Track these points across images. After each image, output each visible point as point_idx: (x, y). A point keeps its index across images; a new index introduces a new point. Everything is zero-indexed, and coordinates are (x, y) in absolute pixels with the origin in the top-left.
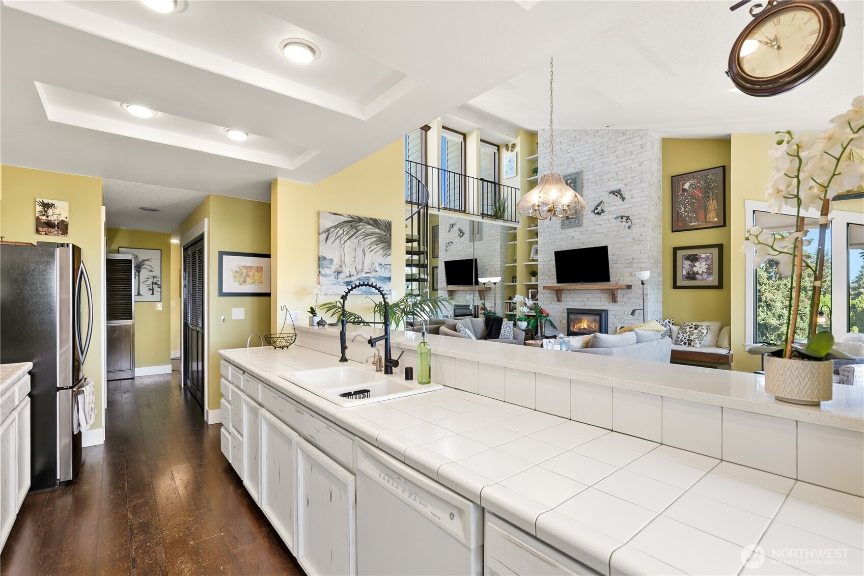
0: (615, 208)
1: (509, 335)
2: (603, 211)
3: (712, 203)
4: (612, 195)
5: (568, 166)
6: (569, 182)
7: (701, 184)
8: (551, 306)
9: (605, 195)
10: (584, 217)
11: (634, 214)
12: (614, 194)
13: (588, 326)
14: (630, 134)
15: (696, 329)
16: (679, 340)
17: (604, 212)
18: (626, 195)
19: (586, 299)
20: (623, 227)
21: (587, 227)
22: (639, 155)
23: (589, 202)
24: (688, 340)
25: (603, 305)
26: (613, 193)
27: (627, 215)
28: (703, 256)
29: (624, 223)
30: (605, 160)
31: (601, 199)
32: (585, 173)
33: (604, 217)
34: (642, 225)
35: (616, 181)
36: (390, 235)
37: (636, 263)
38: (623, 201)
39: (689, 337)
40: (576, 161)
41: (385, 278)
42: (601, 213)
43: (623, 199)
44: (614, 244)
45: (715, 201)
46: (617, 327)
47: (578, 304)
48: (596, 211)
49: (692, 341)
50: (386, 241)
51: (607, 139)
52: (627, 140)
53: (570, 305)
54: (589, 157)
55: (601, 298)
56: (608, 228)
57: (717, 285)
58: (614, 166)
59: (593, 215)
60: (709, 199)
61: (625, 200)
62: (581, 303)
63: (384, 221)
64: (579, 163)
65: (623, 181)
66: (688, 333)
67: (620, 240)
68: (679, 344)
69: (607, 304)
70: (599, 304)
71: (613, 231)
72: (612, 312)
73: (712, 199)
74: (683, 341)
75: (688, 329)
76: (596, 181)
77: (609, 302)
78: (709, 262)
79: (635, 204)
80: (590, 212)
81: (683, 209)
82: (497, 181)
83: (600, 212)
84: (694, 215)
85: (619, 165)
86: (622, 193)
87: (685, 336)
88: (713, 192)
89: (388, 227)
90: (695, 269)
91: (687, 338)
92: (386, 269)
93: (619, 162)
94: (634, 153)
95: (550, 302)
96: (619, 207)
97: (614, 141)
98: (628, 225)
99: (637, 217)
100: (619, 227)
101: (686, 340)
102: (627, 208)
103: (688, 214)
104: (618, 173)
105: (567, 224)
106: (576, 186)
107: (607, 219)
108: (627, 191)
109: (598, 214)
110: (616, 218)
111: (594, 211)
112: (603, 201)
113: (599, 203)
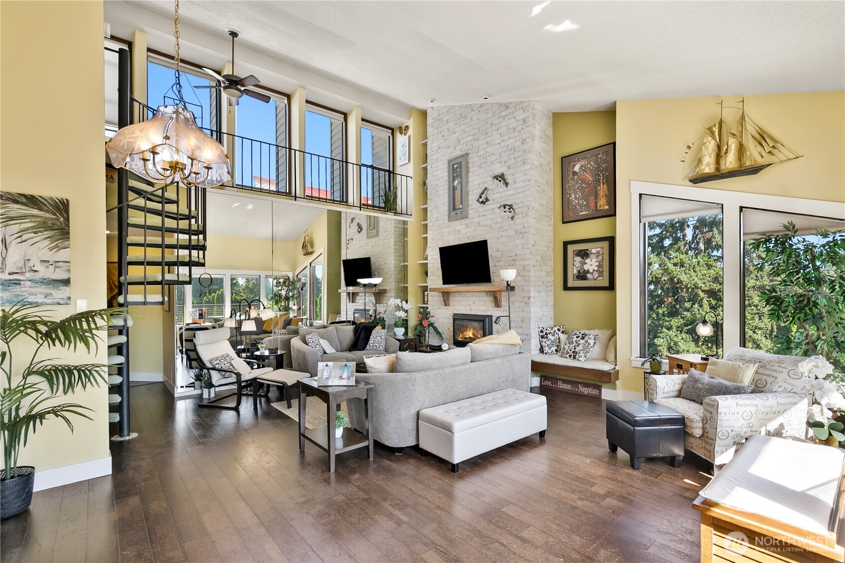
0: (498, 195)
1: (379, 346)
2: (487, 200)
3: (603, 188)
4: (496, 181)
5: (455, 148)
6: (455, 166)
7: (591, 165)
8: (440, 311)
9: (489, 181)
10: (470, 207)
11: (517, 202)
12: (497, 179)
13: (473, 334)
14: (513, 107)
15: (583, 338)
16: (565, 351)
18: (509, 179)
19: (471, 303)
20: (506, 217)
21: (472, 218)
22: (522, 132)
23: (474, 189)
24: (574, 352)
25: (488, 310)
26: (496, 177)
27: (509, 203)
28: (594, 251)
29: (508, 213)
30: (488, 140)
31: (485, 186)
32: (470, 156)
33: (488, 206)
34: (524, 215)
35: (499, 164)
36: (67, 219)
37: (519, 261)
38: (507, 187)
40: (462, 142)
41: (55, 280)
42: (485, 202)
43: (507, 184)
44: (498, 239)
45: (606, 185)
47: (464, 308)
48: (481, 200)
49: (577, 353)
50: (56, 227)
51: (491, 114)
52: (510, 114)
53: (458, 310)
54: (474, 137)
55: (485, 302)
56: (492, 220)
57: (608, 285)
58: (498, 146)
59: (478, 204)
60: (600, 182)
61: (508, 186)
62: (467, 308)
63: (51, 198)
64: (465, 145)
65: (507, 164)
66: (575, 344)
67: (503, 233)
68: (564, 357)
69: (491, 308)
70: (483, 308)
71: (497, 223)
73: (603, 182)
74: (568, 353)
75: (575, 339)
76: (481, 164)
77: (494, 307)
78: (600, 258)
79: (519, 190)
80: (475, 201)
81: (573, 196)
82: (391, 169)
83: (484, 201)
84: (585, 203)
85: (502, 144)
86: (506, 177)
87: (571, 347)
88: (603, 174)
89: (62, 207)
90: (586, 267)
91: (573, 350)
92: (56, 267)
93: (502, 141)
94: (517, 129)
95: (439, 306)
96: (503, 195)
97: (498, 116)
98: (511, 215)
99: (520, 205)
100: (503, 218)
101: (571, 352)
102: (511, 195)
103: (579, 201)
104: (501, 154)
105: (454, 216)
106: (462, 171)
107: (491, 209)
108: (510, 175)
109: (482, 203)
110: (499, 208)
111: (478, 200)
112: (487, 188)
113: (484, 191)
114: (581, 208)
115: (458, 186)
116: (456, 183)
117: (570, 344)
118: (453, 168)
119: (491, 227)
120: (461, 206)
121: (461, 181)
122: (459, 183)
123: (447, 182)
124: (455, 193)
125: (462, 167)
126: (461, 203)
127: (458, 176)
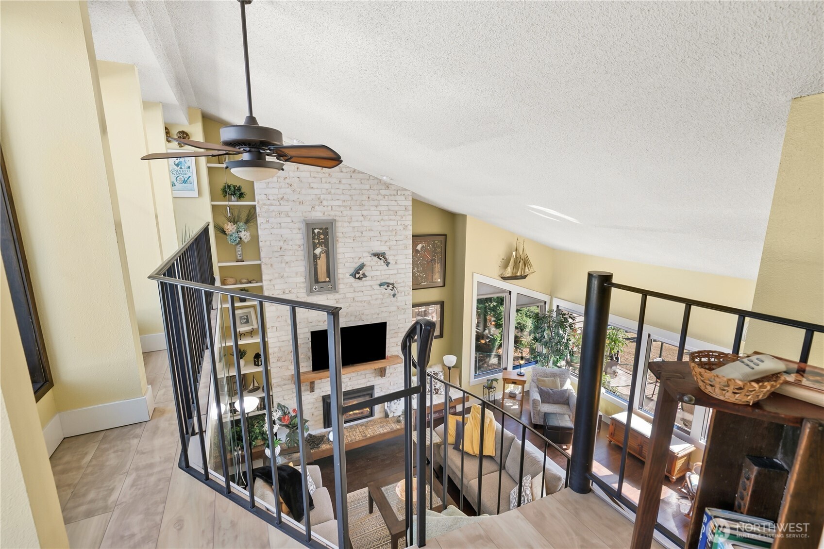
0: (378, 273)
2: (364, 276)
3: (437, 266)
4: (376, 258)
5: (314, 207)
6: (316, 231)
7: (430, 248)
9: (367, 257)
10: (341, 281)
11: (399, 282)
12: (378, 257)
14: (395, 190)
16: (427, 390)
17: (367, 277)
18: (390, 259)
20: (388, 294)
21: (344, 293)
22: (404, 217)
23: (347, 262)
24: (435, 390)
25: (369, 381)
26: (375, 255)
27: (391, 282)
29: (389, 291)
30: (365, 213)
31: (362, 261)
32: (339, 224)
33: (365, 282)
34: (406, 294)
35: (379, 242)
38: (387, 266)
40: (325, 203)
42: (362, 278)
43: (388, 264)
44: (378, 314)
45: (439, 264)
48: (357, 276)
51: (368, 187)
52: (391, 195)
53: (327, 391)
54: (344, 204)
55: (365, 375)
56: (371, 296)
57: (439, 334)
58: (377, 223)
59: (352, 279)
60: (436, 262)
61: (390, 265)
64: (330, 208)
65: (387, 244)
66: (433, 383)
67: (384, 309)
69: (373, 379)
70: (363, 381)
71: (376, 299)
72: (378, 386)
73: (438, 262)
76: (355, 237)
77: (375, 377)
79: (400, 271)
80: (348, 275)
81: (417, 270)
83: (362, 276)
84: (425, 276)
85: (382, 223)
86: (387, 257)
88: (438, 256)
91: (433, 388)
93: (382, 219)
94: (399, 213)
96: (383, 273)
97: (376, 192)
98: (392, 293)
99: (402, 284)
100: (383, 294)
102: (392, 274)
103: (419, 274)
104: (381, 233)
105: (317, 289)
106: (328, 239)
107: (369, 286)
108: (391, 255)
109: (359, 278)
110: (380, 285)
111: (354, 275)
112: (365, 263)
113: (362, 266)
114: (422, 279)
115: (322, 255)
116: (318, 251)
117: (429, 384)
118: (313, 232)
119: (369, 303)
120: (328, 279)
121: (326, 250)
122: (323, 252)
123: (302, 247)
124: (317, 263)
125: (328, 235)
126: (329, 276)
127: (320, 244)
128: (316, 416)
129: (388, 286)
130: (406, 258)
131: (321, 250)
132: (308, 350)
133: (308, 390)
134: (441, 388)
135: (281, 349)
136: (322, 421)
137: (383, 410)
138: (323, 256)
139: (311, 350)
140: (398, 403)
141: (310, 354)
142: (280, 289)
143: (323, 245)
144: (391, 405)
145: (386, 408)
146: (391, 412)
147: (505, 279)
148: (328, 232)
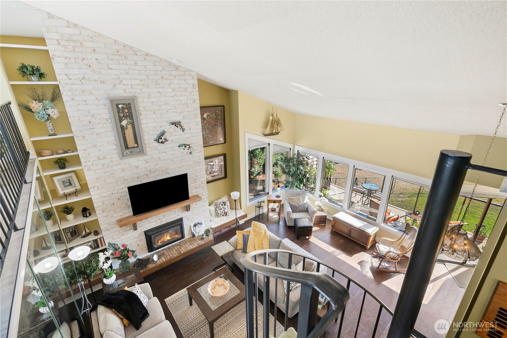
0: (177, 137)
2: (166, 140)
3: (219, 129)
6: (120, 106)
7: (213, 115)
8: (123, 237)
9: (166, 125)
10: (147, 146)
11: (193, 143)
12: (175, 125)
14: (183, 71)
15: (225, 205)
16: (219, 214)
17: (168, 141)
18: (185, 126)
19: (162, 217)
20: (186, 153)
21: (151, 155)
22: (192, 93)
23: (150, 131)
24: (224, 213)
25: (178, 215)
29: (186, 150)
30: (161, 90)
31: (163, 129)
32: (139, 100)
33: (167, 145)
34: (200, 151)
35: (175, 113)
39: (224, 211)
40: (124, 82)
44: (180, 168)
46: (190, 226)
47: (155, 223)
49: (226, 213)
51: (160, 68)
52: (180, 76)
53: (147, 227)
54: (142, 83)
55: (175, 212)
56: (173, 155)
57: (224, 176)
58: (171, 99)
59: (156, 144)
61: (185, 131)
62: (158, 221)
64: (130, 86)
65: (182, 114)
66: (223, 209)
67: (184, 164)
68: (220, 217)
69: (181, 213)
70: (174, 216)
71: (177, 157)
72: (186, 218)
73: (219, 126)
74: (222, 214)
75: (222, 207)
76: (155, 110)
77: (182, 212)
79: (193, 135)
80: (152, 141)
81: (204, 132)
83: (164, 141)
85: (176, 98)
86: (182, 124)
87: (222, 211)
88: (219, 122)
90: (214, 170)
91: (223, 212)
93: (175, 95)
94: (188, 90)
95: (122, 234)
96: (180, 137)
97: (168, 73)
98: (189, 151)
99: (196, 144)
100: (182, 153)
101: (223, 213)
102: (187, 138)
103: (207, 135)
104: (176, 106)
105: (128, 154)
106: (132, 112)
107: (171, 147)
108: (185, 123)
109: (162, 142)
110: (179, 146)
111: (157, 140)
112: (165, 131)
113: (163, 133)
114: (210, 139)
115: (128, 126)
116: (124, 123)
117: (220, 210)
118: (118, 108)
119: (172, 160)
120: (136, 145)
121: (131, 122)
122: (129, 123)
123: (109, 120)
124: (125, 133)
125: (131, 109)
126: (136, 142)
127: (126, 117)
128: (142, 246)
129: (185, 147)
130: (197, 125)
131: (127, 122)
132: (127, 201)
133: (132, 229)
134: (228, 211)
135: (104, 203)
136: (146, 248)
137: (190, 232)
138: (130, 127)
139: (130, 200)
140: (201, 226)
141: (130, 203)
142: (95, 157)
143: (128, 118)
144: (196, 229)
145: (193, 231)
146: (196, 233)
147: (266, 135)
148: (131, 107)
